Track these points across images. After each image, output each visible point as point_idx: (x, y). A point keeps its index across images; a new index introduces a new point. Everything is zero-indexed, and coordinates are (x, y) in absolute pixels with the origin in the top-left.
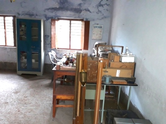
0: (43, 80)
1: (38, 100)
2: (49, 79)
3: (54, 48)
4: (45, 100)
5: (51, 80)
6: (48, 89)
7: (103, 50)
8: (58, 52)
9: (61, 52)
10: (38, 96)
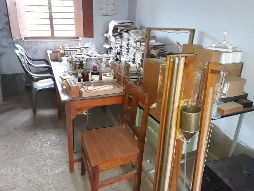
0: (10, 113)
1: (29, 173)
2: (25, 108)
3: (18, 38)
4: (46, 165)
5: (30, 111)
6: (36, 134)
7: (141, 37)
8: (27, 46)
9: (35, 47)
10: (22, 160)
